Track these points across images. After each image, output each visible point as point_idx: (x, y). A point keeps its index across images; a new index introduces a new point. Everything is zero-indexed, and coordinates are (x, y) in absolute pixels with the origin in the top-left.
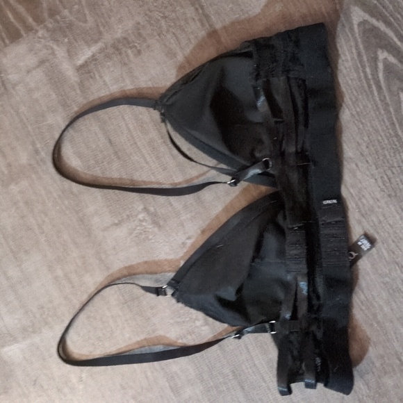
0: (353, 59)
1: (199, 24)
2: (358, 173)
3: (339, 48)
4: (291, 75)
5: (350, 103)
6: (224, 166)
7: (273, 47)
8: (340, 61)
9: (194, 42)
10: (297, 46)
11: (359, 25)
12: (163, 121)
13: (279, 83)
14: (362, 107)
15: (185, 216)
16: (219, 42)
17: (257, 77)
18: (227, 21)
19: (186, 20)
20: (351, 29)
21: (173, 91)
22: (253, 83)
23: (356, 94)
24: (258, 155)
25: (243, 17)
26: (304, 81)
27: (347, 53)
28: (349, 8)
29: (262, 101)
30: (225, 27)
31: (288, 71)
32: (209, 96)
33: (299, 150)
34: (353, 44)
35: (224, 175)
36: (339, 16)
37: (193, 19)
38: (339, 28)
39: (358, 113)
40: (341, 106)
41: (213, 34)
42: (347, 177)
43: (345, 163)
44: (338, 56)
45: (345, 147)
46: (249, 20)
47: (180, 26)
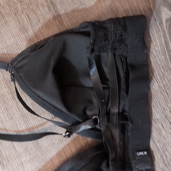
0: (161, 45)
1: (47, 9)
2: (163, 132)
3: (151, 36)
4: (117, 53)
5: (158, 77)
6: (60, 120)
7: (105, 29)
8: (152, 46)
9: (42, 22)
10: (125, 29)
11: (167, 21)
12: (13, 80)
13: (107, 58)
14: (167, 81)
15: (25, 158)
16: (61, 23)
17: (92, 51)
18: (69, 9)
19: (37, 5)
20: (161, 23)
21: (23, 57)
22: (89, 55)
23: (163, 71)
24: (89, 113)
25: (81, 7)
26: (126, 58)
27: (157, 41)
28: (159, 8)
29: (94, 71)
30: (67, 14)
31: (115, 49)
32: (52, 63)
33: (121, 111)
34: (162, 34)
35: (60, 128)
36: (153, 13)
37: (43, 5)
38: (152, 21)
39: (164, 85)
40: (152, 79)
41: (57, 17)
42: (155, 134)
43: (153, 123)
44: (150, 41)
45: (154, 110)
46: (85, 10)
47: (33, 10)
